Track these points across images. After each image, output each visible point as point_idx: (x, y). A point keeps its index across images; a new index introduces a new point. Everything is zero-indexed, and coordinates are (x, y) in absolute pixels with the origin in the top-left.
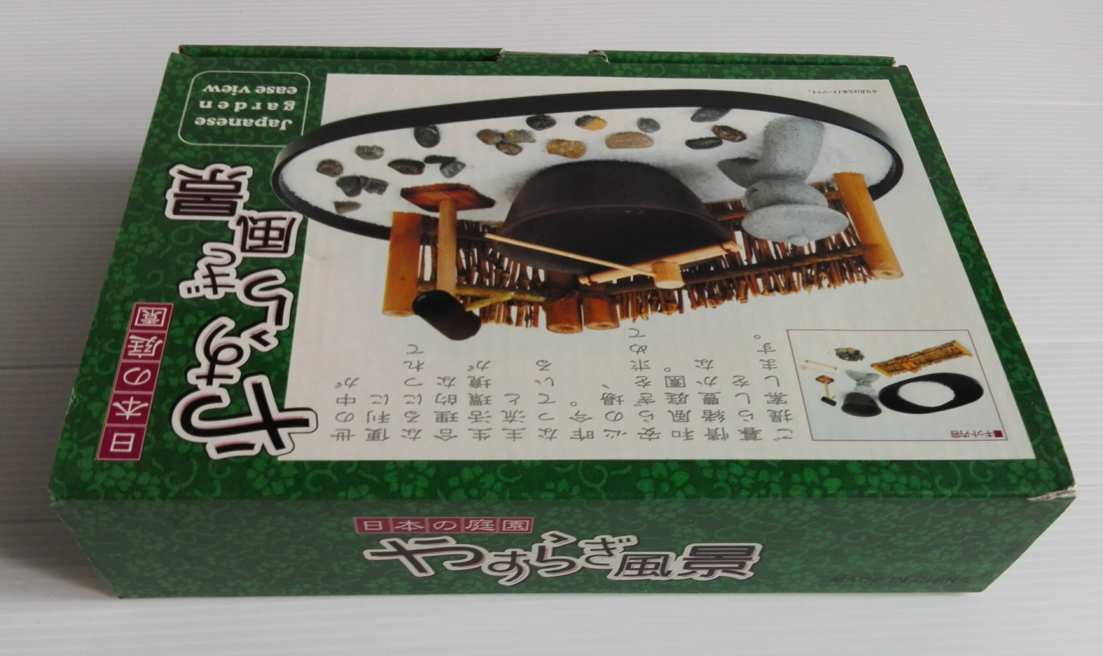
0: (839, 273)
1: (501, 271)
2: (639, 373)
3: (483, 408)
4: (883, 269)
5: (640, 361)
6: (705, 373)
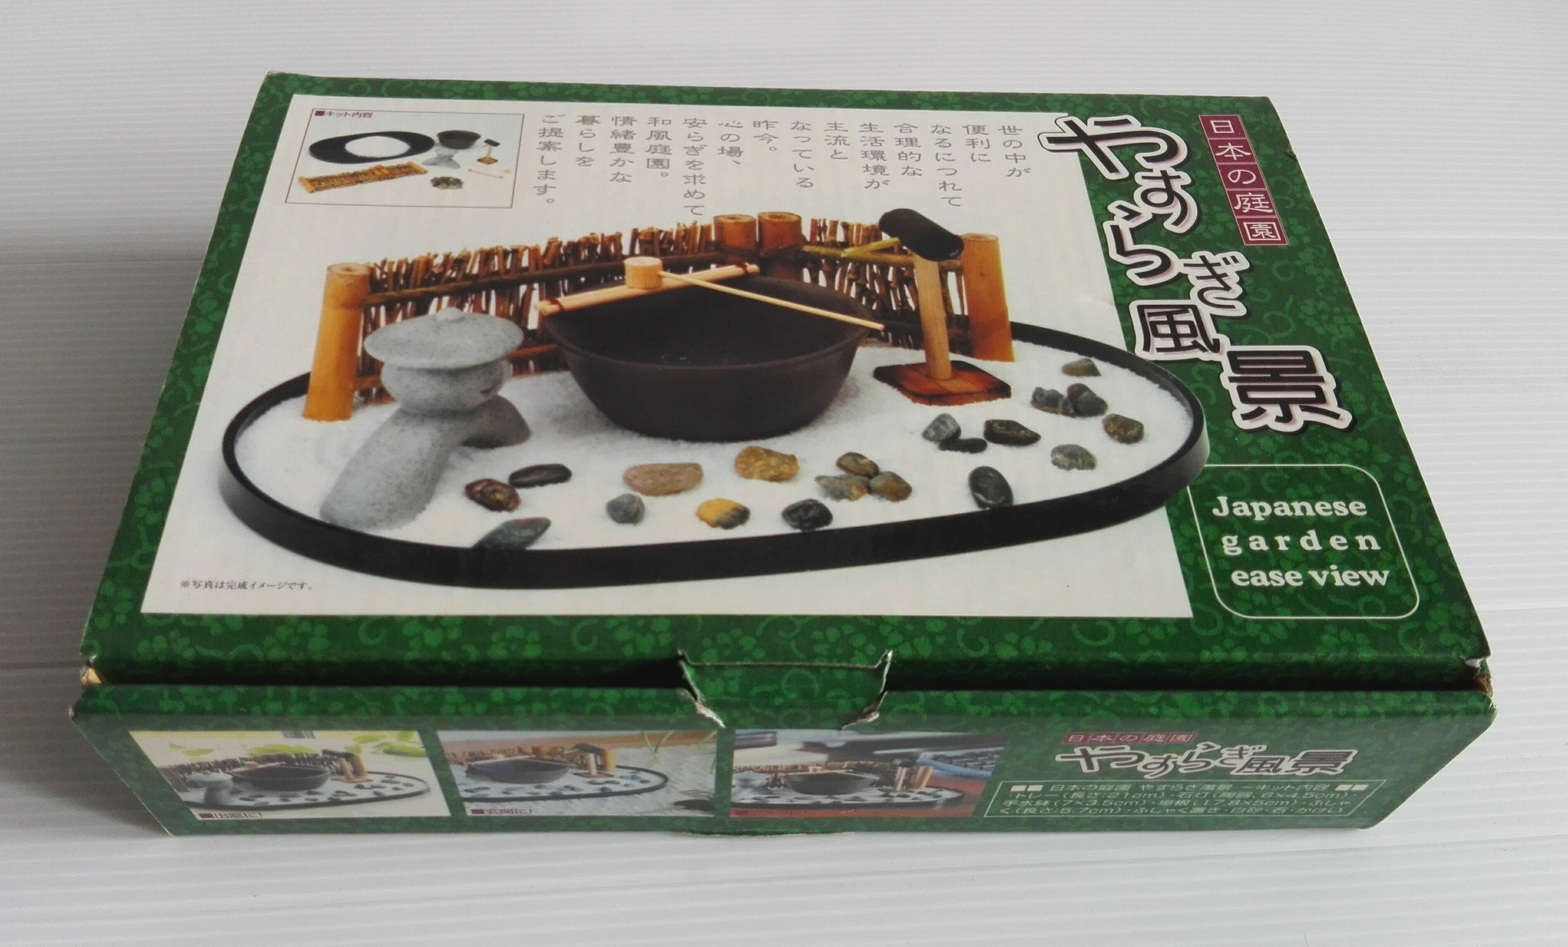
0: (414, 272)
1: (859, 282)
2: (697, 173)
3: (869, 148)
4: (351, 276)
5: (695, 183)
6: (622, 170)
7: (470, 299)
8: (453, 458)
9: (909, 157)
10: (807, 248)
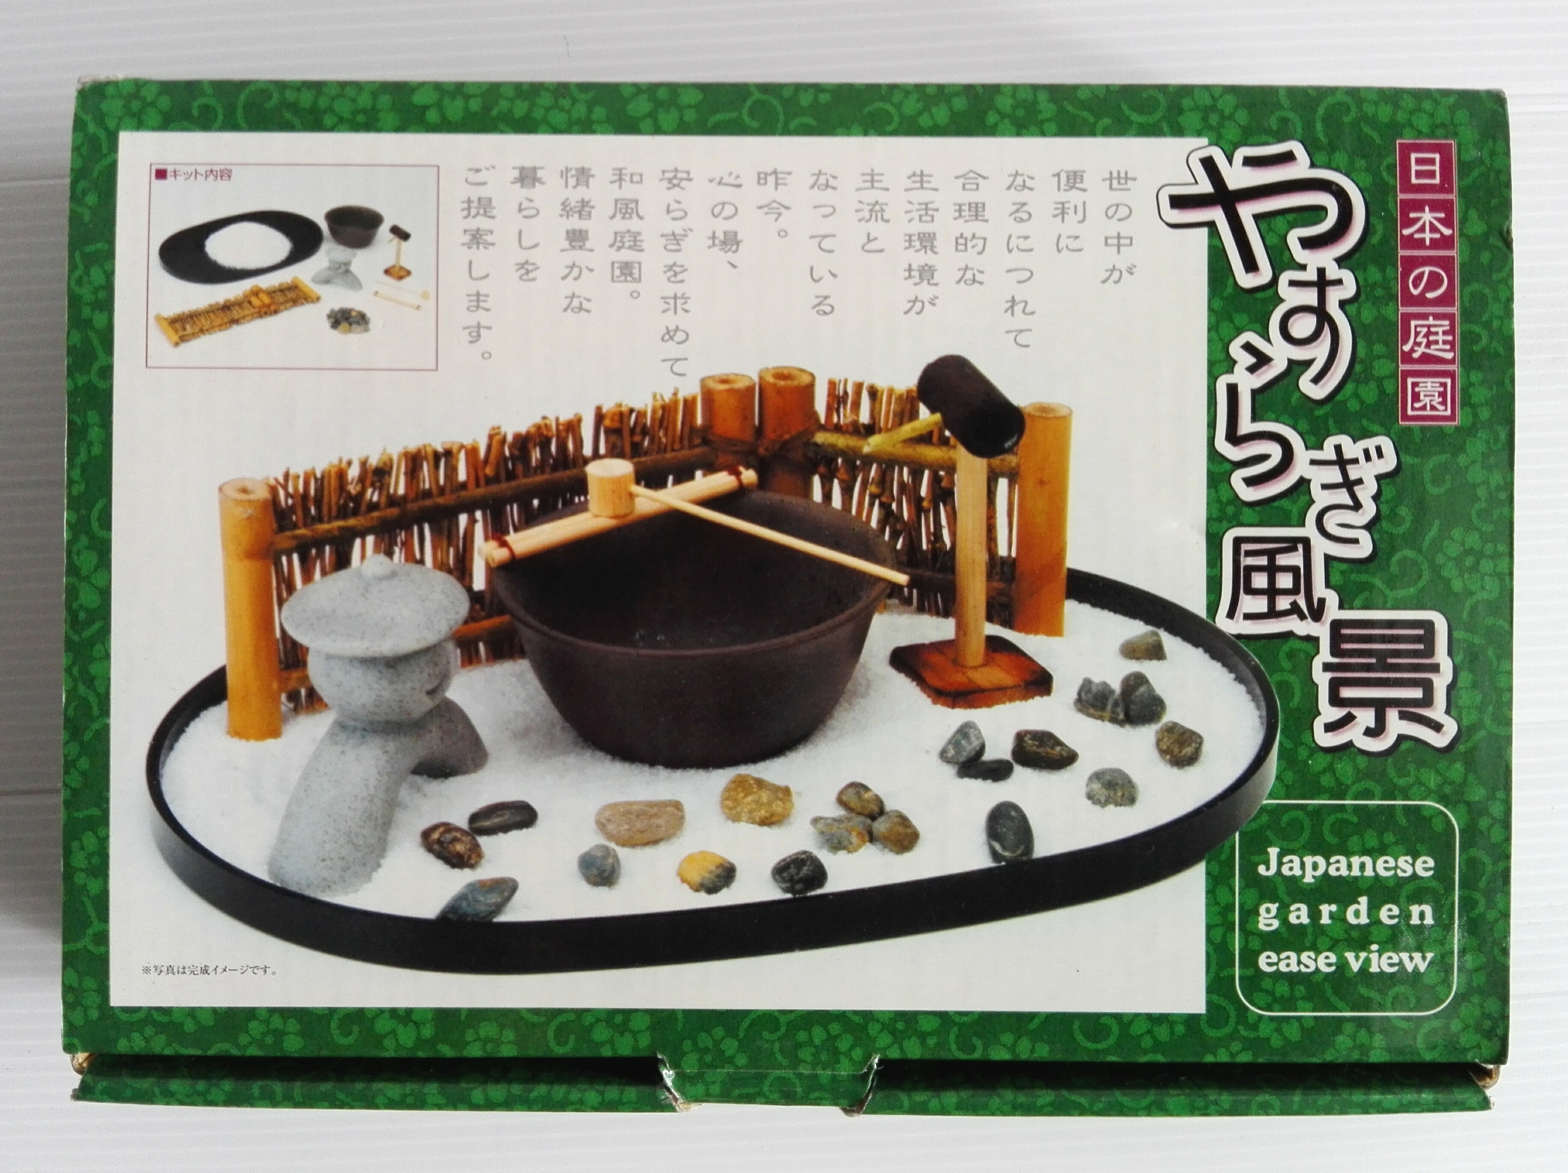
0: (326, 493)
1: (884, 499)
2: (679, 289)
3: (917, 227)
4: (250, 501)
5: (675, 312)
6: (579, 288)
7: (399, 540)
8: (404, 793)
9: (970, 244)
10: (820, 438)
